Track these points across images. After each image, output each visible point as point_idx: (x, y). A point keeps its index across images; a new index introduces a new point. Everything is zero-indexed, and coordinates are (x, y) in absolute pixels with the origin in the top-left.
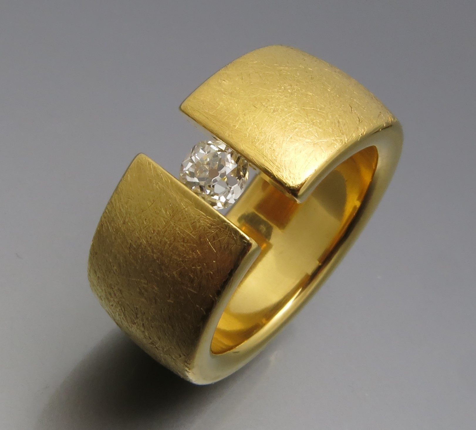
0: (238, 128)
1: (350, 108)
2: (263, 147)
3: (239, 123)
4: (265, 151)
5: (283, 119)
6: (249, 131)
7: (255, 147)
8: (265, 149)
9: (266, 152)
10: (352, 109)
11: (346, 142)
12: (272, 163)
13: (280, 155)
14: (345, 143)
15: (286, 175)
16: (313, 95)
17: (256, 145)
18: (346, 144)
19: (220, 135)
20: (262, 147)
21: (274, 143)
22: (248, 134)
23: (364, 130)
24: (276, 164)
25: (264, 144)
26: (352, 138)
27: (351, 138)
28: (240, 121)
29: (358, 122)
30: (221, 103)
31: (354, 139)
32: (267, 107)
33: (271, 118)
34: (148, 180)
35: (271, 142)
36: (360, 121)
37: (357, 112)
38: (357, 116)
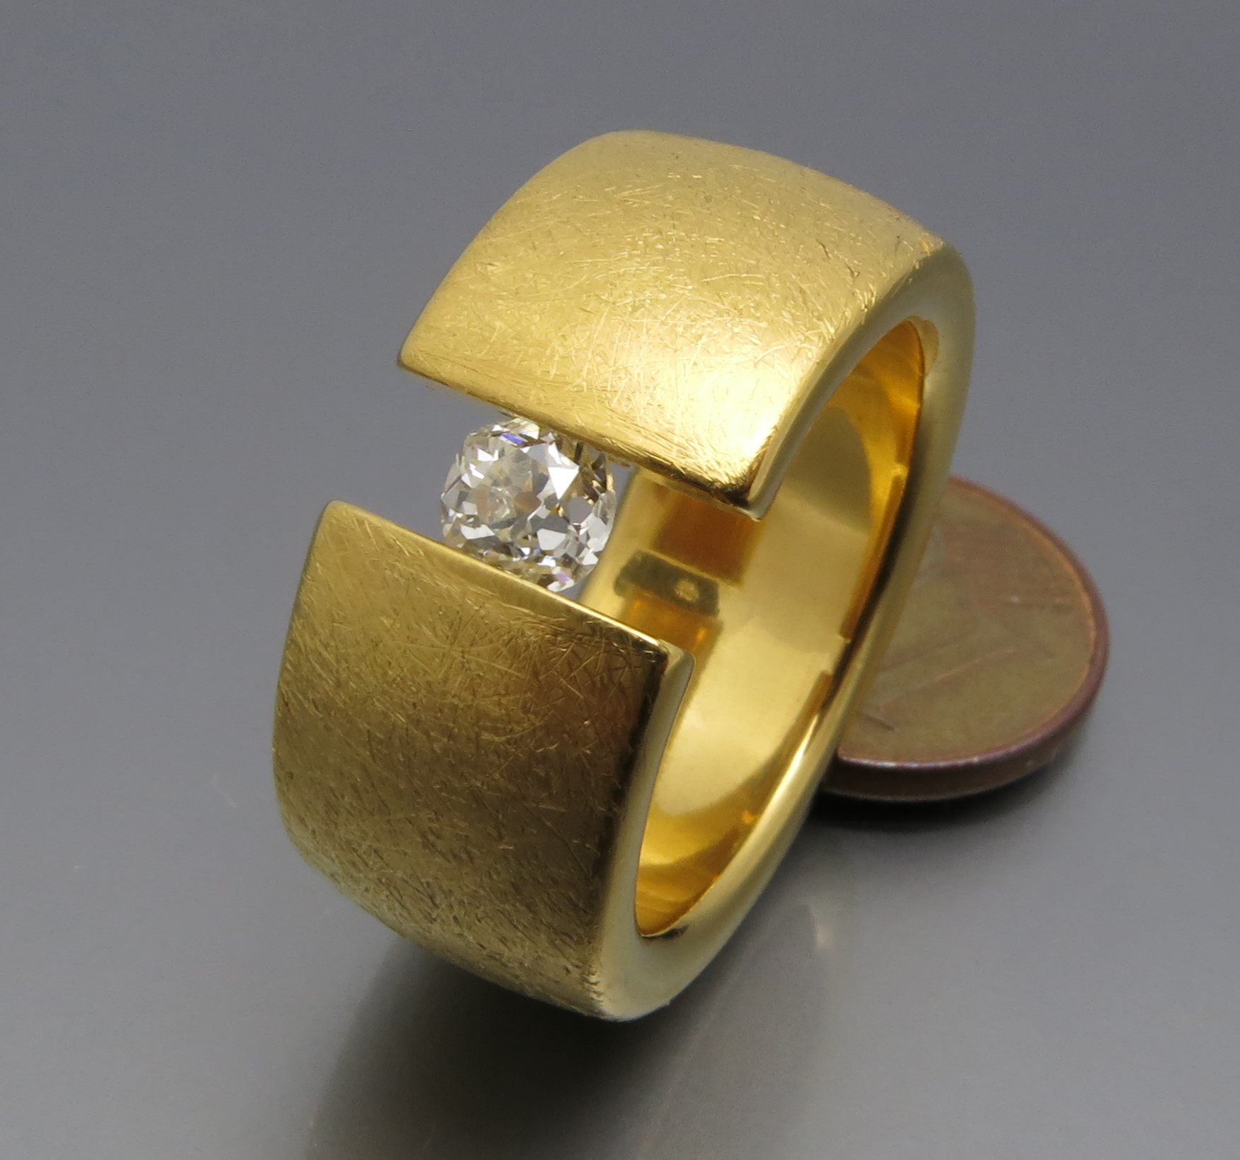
0: (555, 374)
1: (821, 247)
2: (630, 406)
3: (556, 363)
4: (637, 414)
5: (663, 323)
6: (585, 376)
7: (611, 410)
8: (636, 410)
9: (641, 417)
10: (827, 249)
11: (834, 336)
12: (663, 442)
13: (678, 415)
14: (832, 339)
15: (706, 460)
17: (613, 405)
18: (834, 343)
19: (516, 405)
20: (628, 408)
21: (654, 388)
23: (870, 294)
24: (676, 440)
25: (632, 397)
26: (845, 323)
27: (842, 323)
30: (498, 324)
31: (852, 323)
32: (614, 303)
33: (632, 328)
34: (367, 563)
35: (647, 387)
36: (853, 273)
37: (841, 253)
38: (844, 264)
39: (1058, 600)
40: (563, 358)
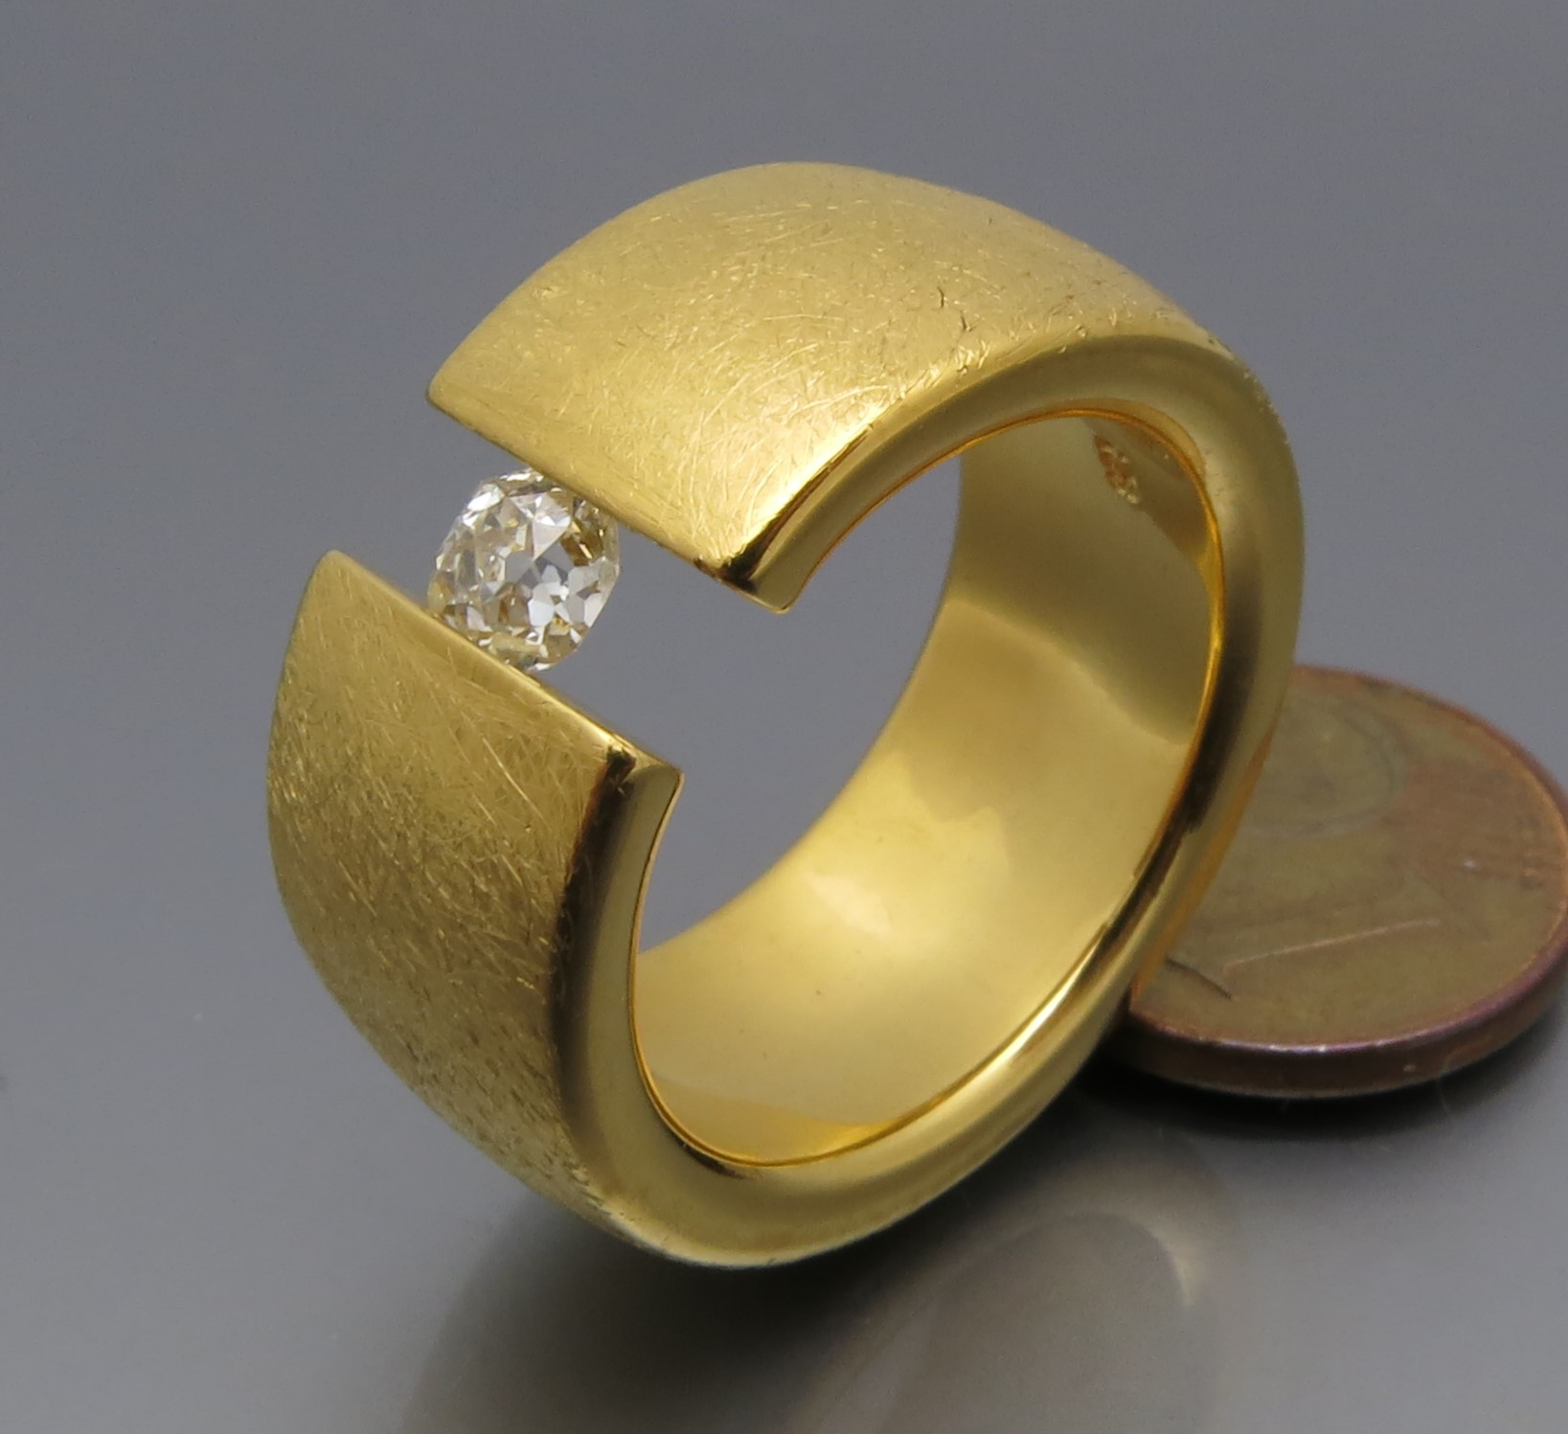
0: (564, 414)
1: (939, 294)
2: (631, 454)
3: (568, 401)
4: (636, 467)
5: (700, 363)
6: (593, 418)
7: (610, 458)
8: (636, 459)
9: (638, 469)
10: (945, 299)
11: (903, 395)
12: (655, 498)
13: (680, 470)
14: (900, 399)
15: (700, 526)
16: (811, 277)
17: (613, 452)
18: (900, 404)
19: (515, 447)
20: (628, 457)
21: (664, 437)
22: (590, 426)
23: (978, 353)
24: (670, 498)
25: (636, 444)
26: (925, 384)
27: (922, 381)
28: (571, 394)
29: (956, 333)
30: (527, 354)
31: (935, 385)
32: (654, 338)
33: (662, 367)
34: (342, 620)
35: (655, 436)
36: (965, 327)
37: (964, 303)
38: (958, 316)
39: (1529, 872)
40: (577, 395)
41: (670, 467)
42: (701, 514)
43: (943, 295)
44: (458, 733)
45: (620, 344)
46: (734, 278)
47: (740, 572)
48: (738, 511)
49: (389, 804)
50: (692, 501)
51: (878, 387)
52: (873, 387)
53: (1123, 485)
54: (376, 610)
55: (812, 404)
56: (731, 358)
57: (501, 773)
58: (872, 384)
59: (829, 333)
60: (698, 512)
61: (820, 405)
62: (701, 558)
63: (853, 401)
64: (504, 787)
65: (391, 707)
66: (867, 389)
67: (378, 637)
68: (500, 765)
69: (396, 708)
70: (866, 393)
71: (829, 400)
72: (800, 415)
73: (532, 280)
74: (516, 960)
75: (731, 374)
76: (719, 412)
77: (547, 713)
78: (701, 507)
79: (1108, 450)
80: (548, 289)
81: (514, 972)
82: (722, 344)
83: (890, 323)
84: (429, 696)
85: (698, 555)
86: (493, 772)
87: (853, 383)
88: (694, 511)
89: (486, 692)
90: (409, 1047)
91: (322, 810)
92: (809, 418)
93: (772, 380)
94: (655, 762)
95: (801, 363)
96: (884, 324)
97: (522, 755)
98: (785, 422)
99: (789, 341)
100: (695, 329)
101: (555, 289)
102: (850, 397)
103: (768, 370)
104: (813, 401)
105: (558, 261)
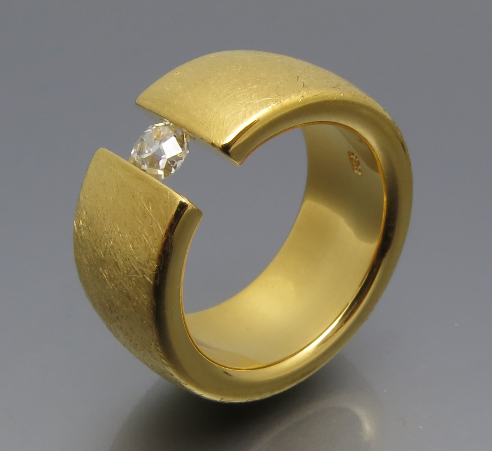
11: (282, 101)
13: (210, 118)
15: (214, 133)
16: (257, 70)
21: (206, 108)
27: (288, 98)
29: (301, 87)
31: (293, 100)
32: (207, 83)
33: (208, 91)
35: (203, 108)
36: (304, 86)
37: (305, 81)
38: (302, 83)
40: (181, 98)
41: (207, 117)
42: (215, 130)
43: (298, 78)
44: (133, 196)
45: (196, 85)
46: (234, 69)
47: (226, 149)
48: (226, 129)
49: (110, 221)
50: (212, 126)
51: (275, 98)
52: (272, 98)
53: (357, 169)
54: (112, 162)
55: (253, 101)
56: (230, 89)
57: (145, 208)
58: (273, 97)
59: (261, 84)
60: (214, 129)
61: (256, 102)
62: (214, 143)
63: (266, 101)
64: (146, 212)
65: (113, 190)
66: (271, 98)
67: (112, 169)
68: (145, 205)
69: (115, 190)
70: (271, 99)
71: (258, 100)
72: (249, 104)
73: (173, 71)
74: (144, 269)
75: (229, 92)
76: (224, 102)
77: (161, 189)
78: (215, 128)
79: (352, 157)
80: (176, 73)
81: (143, 273)
82: (227, 85)
83: (280, 83)
84: (125, 185)
85: (212, 141)
86: (143, 208)
87: (267, 97)
88: (213, 129)
89: (143, 183)
90: (110, 308)
91: (89, 227)
92: (251, 105)
93: (242, 94)
94: (194, 207)
95: (251, 90)
96: (279, 83)
97: (152, 202)
98: (244, 106)
99: (248, 85)
100: (220, 81)
101: (179, 72)
102: (265, 100)
103: (241, 92)
104: (254, 100)
105: (181, 67)
